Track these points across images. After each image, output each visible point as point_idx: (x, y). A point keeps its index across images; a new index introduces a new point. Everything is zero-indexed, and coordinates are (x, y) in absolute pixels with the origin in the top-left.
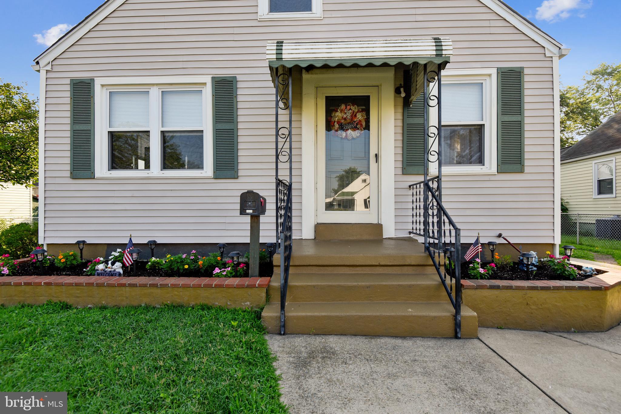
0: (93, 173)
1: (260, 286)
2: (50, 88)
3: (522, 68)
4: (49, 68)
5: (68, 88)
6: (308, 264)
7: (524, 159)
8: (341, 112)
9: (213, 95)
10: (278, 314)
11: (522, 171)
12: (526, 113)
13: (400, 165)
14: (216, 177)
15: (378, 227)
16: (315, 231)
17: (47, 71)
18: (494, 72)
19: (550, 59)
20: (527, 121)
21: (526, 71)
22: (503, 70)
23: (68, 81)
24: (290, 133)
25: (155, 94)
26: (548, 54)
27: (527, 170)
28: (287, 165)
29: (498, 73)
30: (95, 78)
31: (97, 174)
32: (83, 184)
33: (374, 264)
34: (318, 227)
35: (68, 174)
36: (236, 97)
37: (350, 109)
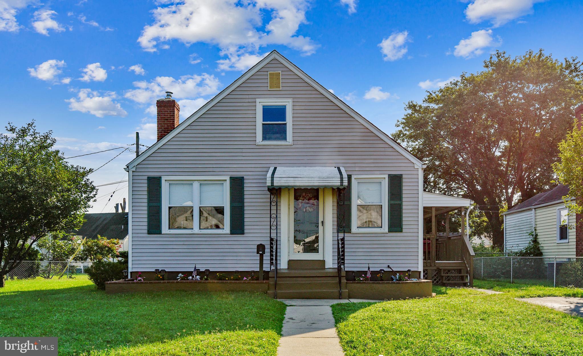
0: (161, 231)
1: (266, 283)
2: (135, 181)
3: (402, 175)
4: (134, 169)
5: (146, 181)
6: (285, 276)
7: (402, 225)
8: (303, 197)
9: (230, 187)
10: (274, 291)
11: (401, 231)
12: (404, 200)
13: (336, 227)
14: (232, 233)
15: (323, 262)
16: (288, 264)
17: (133, 171)
18: (386, 176)
19: (417, 170)
20: (404, 203)
21: (404, 176)
22: (391, 176)
23: (146, 178)
24: (277, 216)
25: (196, 185)
26: (416, 167)
27: (404, 230)
28: (275, 231)
29: (389, 177)
30: (162, 176)
31: (163, 232)
32: (154, 237)
33: (314, 276)
34: (290, 262)
35: (146, 231)
36: (243, 188)
37: (308, 196)
